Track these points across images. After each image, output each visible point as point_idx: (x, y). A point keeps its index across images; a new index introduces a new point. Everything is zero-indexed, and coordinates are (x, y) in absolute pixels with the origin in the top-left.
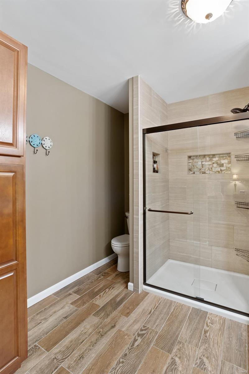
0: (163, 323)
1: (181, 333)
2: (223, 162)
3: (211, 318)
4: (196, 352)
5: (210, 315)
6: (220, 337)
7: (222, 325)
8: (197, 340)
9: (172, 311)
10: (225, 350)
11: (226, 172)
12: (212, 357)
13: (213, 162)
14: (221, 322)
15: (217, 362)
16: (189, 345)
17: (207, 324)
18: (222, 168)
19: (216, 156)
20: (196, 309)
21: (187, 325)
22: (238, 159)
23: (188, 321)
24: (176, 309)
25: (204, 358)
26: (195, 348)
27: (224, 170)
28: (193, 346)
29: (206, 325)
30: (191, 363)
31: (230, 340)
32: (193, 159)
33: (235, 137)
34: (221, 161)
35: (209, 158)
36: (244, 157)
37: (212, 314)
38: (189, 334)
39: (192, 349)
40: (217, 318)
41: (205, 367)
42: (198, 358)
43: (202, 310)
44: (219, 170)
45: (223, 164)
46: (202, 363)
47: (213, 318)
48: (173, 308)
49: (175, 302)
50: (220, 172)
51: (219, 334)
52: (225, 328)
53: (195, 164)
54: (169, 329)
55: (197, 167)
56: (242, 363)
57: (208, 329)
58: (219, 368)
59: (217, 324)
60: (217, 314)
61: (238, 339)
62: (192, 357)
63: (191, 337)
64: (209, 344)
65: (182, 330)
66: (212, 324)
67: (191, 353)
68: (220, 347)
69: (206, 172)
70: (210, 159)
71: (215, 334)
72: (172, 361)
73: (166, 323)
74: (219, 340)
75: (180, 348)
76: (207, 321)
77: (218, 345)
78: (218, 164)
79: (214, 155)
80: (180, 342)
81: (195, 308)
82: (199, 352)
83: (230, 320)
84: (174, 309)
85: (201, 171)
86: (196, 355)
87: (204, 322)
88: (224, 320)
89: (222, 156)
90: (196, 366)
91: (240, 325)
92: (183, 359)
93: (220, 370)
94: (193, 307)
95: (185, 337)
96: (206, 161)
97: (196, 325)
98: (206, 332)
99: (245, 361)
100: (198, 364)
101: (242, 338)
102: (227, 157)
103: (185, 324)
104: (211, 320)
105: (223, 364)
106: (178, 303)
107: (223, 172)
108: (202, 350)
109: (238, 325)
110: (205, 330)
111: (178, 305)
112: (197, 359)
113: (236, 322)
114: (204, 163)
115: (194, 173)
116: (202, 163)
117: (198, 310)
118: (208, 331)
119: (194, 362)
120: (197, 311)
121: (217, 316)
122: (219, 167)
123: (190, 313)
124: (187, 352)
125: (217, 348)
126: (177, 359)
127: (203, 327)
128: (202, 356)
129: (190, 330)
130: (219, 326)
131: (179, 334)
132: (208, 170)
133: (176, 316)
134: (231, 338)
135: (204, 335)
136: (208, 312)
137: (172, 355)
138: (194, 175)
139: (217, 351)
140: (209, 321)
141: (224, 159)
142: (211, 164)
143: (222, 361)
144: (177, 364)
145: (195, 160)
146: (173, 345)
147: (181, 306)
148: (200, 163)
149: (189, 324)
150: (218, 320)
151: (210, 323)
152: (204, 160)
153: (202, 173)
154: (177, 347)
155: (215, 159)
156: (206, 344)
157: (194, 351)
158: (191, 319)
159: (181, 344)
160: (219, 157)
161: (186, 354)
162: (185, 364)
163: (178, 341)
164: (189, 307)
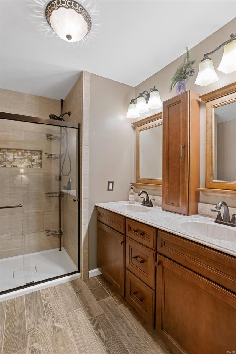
0: (3, 329)
1: (26, 322)
2: (34, 157)
3: (44, 294)
4: (46, 325)
5: (43, 291)
6: (58, 301)
7: (55, 292)
8: (43, 316)
9: (6, 311)
10: (65, 306)
11: (36, 167)
12: (59, 318)
13: (25, 157)
14: (53, 291)
15: (64, 318)
16: (38, 325)
17: (44, 299)
18: (33, 163)
19: (28, 152)
20: (29, 294)
21: (28, 312)
22: (48, 156)
23: (27, 308)
24: (9, 307)
25: (54, 324)
26: (44, 323)
27: (35, 165)
28: (42, 324)
29: (44, 301)
30: (47, 336)
31: (64, 298)
32: (4, 152)
33: (46, 138)
34: (33, 157)
35: (21, 152)
36: (54, 155)
37: (43, 290)
38: (34, 317)
39: (42, 326)
40: (48, 290)
41: (58, 329)
42: (51, 327)
43: (34, 292)
44: (30, 165)
45: (34, 159)
46: (55, 328)
47: (46, 292)
48: (6, 308)
49: (5, 301)
50: (31, 166)
51: (56, 299)
52: (58, 292)
53: (6, 157)
54: (12, 329)
55: (8, 161)
56: (77, 306)
57: (46, 302)
58: (67, 321)
59: (51, 294)
60: (47, 287)
61: (68, 294)
62: (45, 332)
63: (37, 318)
64: (53, 312)
65: (26, 319)
66: (47, 297)
67: (43, 330)
68: (61, 308)
69: (18, 166)
70: (22, 154)
71: (53, 302)
72: (31, 351)
73: (6, 327)
74: (58, 303)
75: (32, 335)
76: (43, 297)
77: (58, 307)
78: (29, 159)
79: (26, 151)
80: (30, 330)
81: (27, 294)
82: (49, 324)
83: (58, 285)
84: (8, 308)
85: (12, 164)
86: (48, 327)
87: (41, 299)
88: (54, 288)
89: (33, 152)
90: (52, 334)
91: (65, 284)
92: (39, 339)
93: (68, 322)
94: (25, 295)
95: (32, 322)
96: (18, 155)
97: (36, 307)
98: (46, 306)
99: (78, 303)
100: (53, 332)
101: (70, 291)
102: (38, 154)
103: (26, 313)
104: (45, 295)
105: (68, 316)
106: (8, 300)
107: (34, 167)
108: (50, 320)
109: (63, 285)
110: (44, 304)
111: (9, 303)
112: (50, 329)
113: (62, 284)
114: (16, 157)
115: (5, 166)
116: (13, 157)
117: (31, 294)
118: (47, 303)
119: (49, 333)
120: (30, 296)
121: (48, 288)
122: (30, 162)
123: (25, 301)
124: (40, 332)
125: (59, 310)
126: (35, 345)
127: (42, 303)
128: (52, 324)
129: (33, 314)
130: (53, 294)
131: (25, 325)
132: (20, 164)
133: (13, 313)
134: (64, 296)
135: (46, 308)
136: (40, 290)
137: (29, 346)
138: (4, 168)
139: (60, 311)
140: (45, 296)
141: (35, 156)
142: (22, 158)
143: (66, 315)
144: (37, 348)
145: (7, 153)
146: (24, 338)
147: (14, 301)
148: (11, 157)
149: (30, 310)
150: (50, 291)
151: (45, 297)
152: (16, 154)
153: (14, 167)
154: (30, 335)
155: (27, 155)
156: (51, 313)
157: (45, 326)
158: (29, 306)
159: (31, 331)
160: (31, 153)
161: (40, 333)
162: (43, 341)
163: (27, 330)
164: (22, 297)
